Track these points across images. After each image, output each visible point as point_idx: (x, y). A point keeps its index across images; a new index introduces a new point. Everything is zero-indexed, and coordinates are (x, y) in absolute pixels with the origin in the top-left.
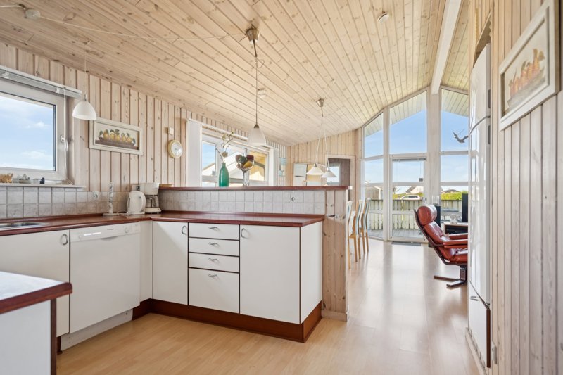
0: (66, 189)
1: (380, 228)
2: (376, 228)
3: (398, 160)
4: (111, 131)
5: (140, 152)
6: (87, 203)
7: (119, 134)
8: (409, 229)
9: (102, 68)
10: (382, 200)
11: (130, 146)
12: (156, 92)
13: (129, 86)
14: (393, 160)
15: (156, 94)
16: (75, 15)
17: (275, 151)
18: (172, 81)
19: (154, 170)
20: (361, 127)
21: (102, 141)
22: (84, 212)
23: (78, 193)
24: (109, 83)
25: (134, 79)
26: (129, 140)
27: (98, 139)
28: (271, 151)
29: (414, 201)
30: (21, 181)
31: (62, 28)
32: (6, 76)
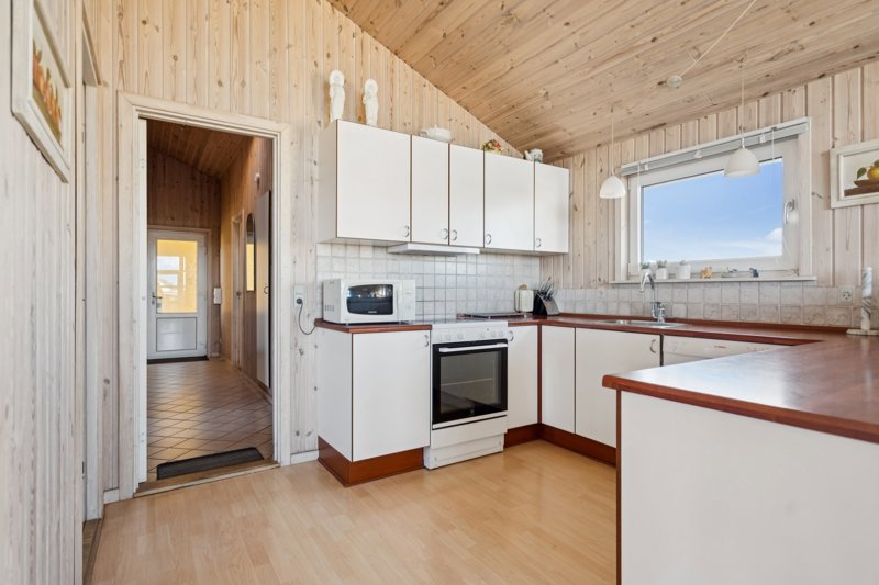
0: (783, 284)
6: (826, 307)
16: (694, 48)
21: (866, 187)
27: (855, 186)
31: (709, 69)
32: (697, 156)
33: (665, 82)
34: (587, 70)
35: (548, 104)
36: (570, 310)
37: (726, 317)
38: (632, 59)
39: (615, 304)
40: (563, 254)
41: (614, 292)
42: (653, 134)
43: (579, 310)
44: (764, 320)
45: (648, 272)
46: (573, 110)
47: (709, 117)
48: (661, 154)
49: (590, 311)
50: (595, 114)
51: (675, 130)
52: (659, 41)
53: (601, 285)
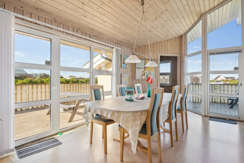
1: (200, 101)
2: (197, 101)
3: (214, 54)
8: (221, 102)
10: (201, 84)
14: (210, 54)
17: (117, 50)
20: (185, 34)
28: (114, 50)
29: (220, 85)
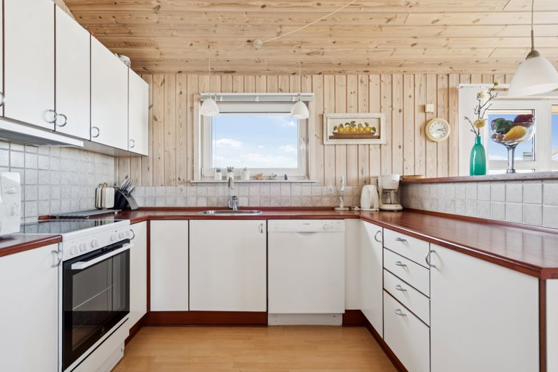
0: (303, 184)
4: (346, 124)
5: (382, 140)
6: (322, 196)
7: (355, 125)
9: (330, 64)
11: (369, 136)
12: (400, 66)
13: (365, 71)
15: (402, 69)
16: (281, 26)
18: (413, 45)
19: (404, 160)
21: (337, 136)
22: (319, 205)
23: (313, 187)
24: (344, 76)
25: (366, 62)
26: (368, 129)
27: (332, 135)
30: (270, 178)
31: (280, 44)
32: (257, 100)
33: (252, 42)
34: (206, 4)
35: (154, 18)
36: (149, 204)
37: (273, 204)
38: (242, 13)
39: (194, 199)
40: (142, 156)
41: (194, 188)
42: (224, 76)
43: (160, 204)
44: (294, 205)
45: (220, 174)
46: (175, 34)
47: (262, 77)
48: (229, 92)
49: (170, 204)
50: (191, 45)
51: (239, 78)
52: (266, 9)
53: (180, 184)
